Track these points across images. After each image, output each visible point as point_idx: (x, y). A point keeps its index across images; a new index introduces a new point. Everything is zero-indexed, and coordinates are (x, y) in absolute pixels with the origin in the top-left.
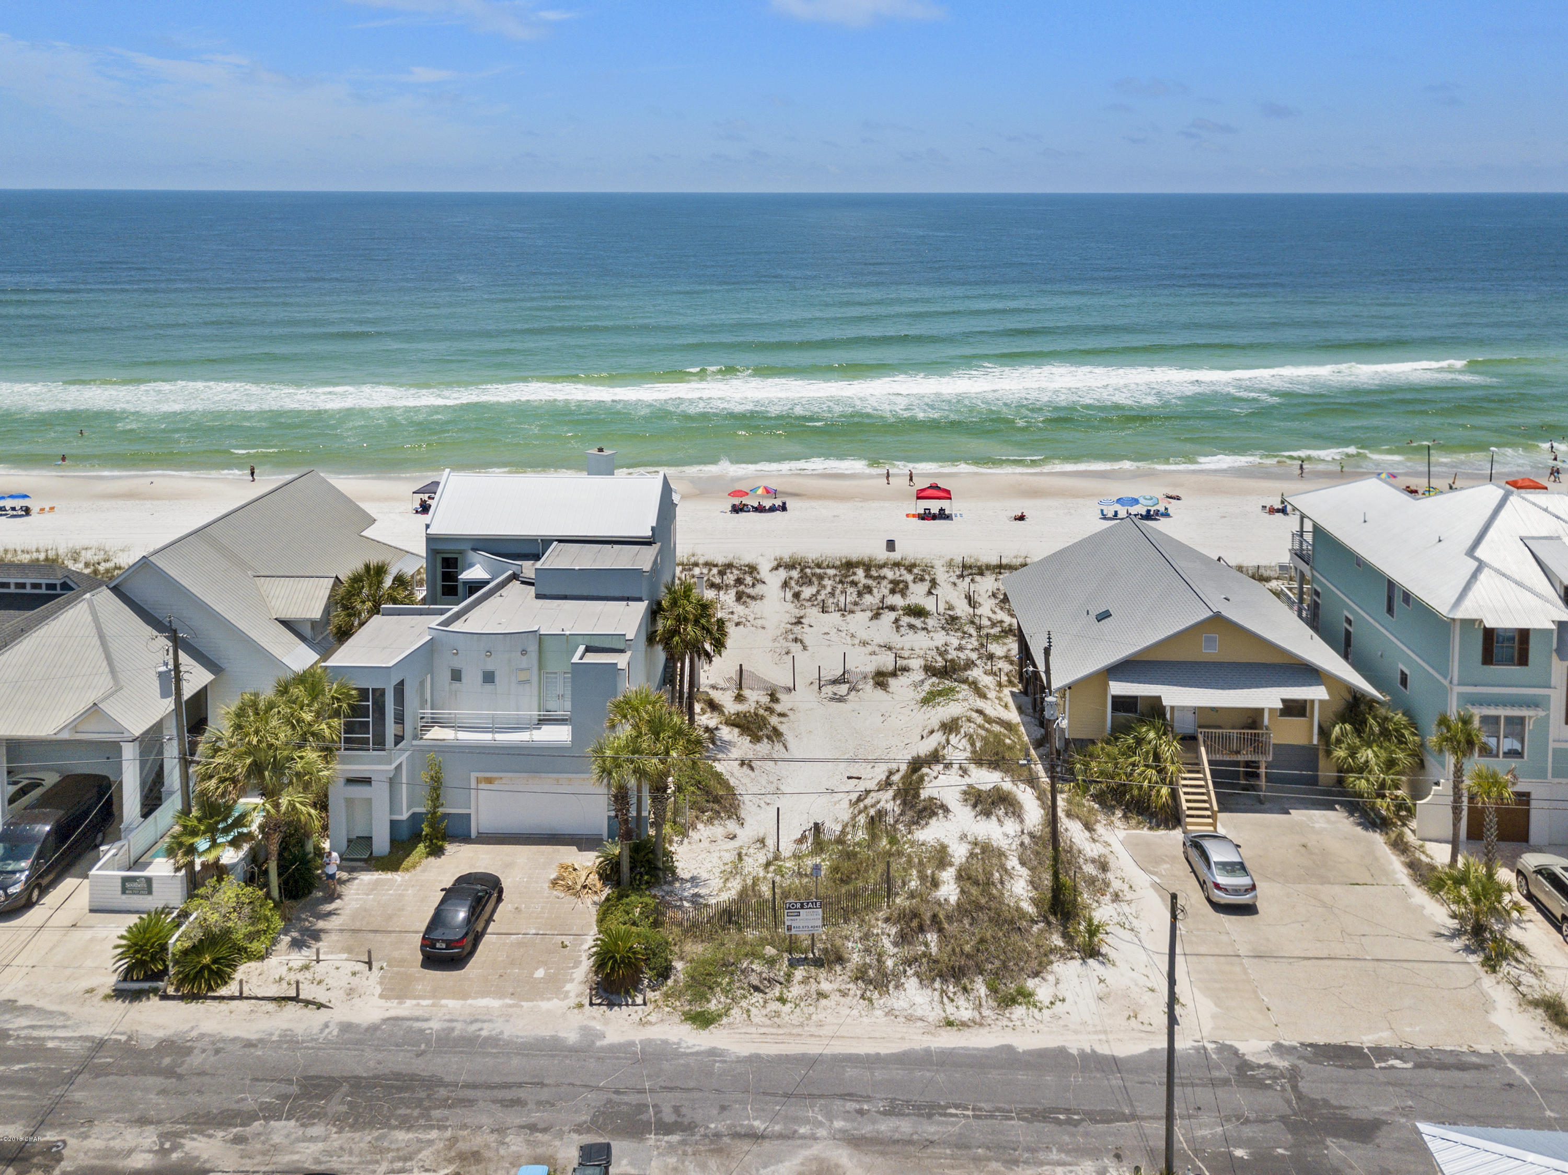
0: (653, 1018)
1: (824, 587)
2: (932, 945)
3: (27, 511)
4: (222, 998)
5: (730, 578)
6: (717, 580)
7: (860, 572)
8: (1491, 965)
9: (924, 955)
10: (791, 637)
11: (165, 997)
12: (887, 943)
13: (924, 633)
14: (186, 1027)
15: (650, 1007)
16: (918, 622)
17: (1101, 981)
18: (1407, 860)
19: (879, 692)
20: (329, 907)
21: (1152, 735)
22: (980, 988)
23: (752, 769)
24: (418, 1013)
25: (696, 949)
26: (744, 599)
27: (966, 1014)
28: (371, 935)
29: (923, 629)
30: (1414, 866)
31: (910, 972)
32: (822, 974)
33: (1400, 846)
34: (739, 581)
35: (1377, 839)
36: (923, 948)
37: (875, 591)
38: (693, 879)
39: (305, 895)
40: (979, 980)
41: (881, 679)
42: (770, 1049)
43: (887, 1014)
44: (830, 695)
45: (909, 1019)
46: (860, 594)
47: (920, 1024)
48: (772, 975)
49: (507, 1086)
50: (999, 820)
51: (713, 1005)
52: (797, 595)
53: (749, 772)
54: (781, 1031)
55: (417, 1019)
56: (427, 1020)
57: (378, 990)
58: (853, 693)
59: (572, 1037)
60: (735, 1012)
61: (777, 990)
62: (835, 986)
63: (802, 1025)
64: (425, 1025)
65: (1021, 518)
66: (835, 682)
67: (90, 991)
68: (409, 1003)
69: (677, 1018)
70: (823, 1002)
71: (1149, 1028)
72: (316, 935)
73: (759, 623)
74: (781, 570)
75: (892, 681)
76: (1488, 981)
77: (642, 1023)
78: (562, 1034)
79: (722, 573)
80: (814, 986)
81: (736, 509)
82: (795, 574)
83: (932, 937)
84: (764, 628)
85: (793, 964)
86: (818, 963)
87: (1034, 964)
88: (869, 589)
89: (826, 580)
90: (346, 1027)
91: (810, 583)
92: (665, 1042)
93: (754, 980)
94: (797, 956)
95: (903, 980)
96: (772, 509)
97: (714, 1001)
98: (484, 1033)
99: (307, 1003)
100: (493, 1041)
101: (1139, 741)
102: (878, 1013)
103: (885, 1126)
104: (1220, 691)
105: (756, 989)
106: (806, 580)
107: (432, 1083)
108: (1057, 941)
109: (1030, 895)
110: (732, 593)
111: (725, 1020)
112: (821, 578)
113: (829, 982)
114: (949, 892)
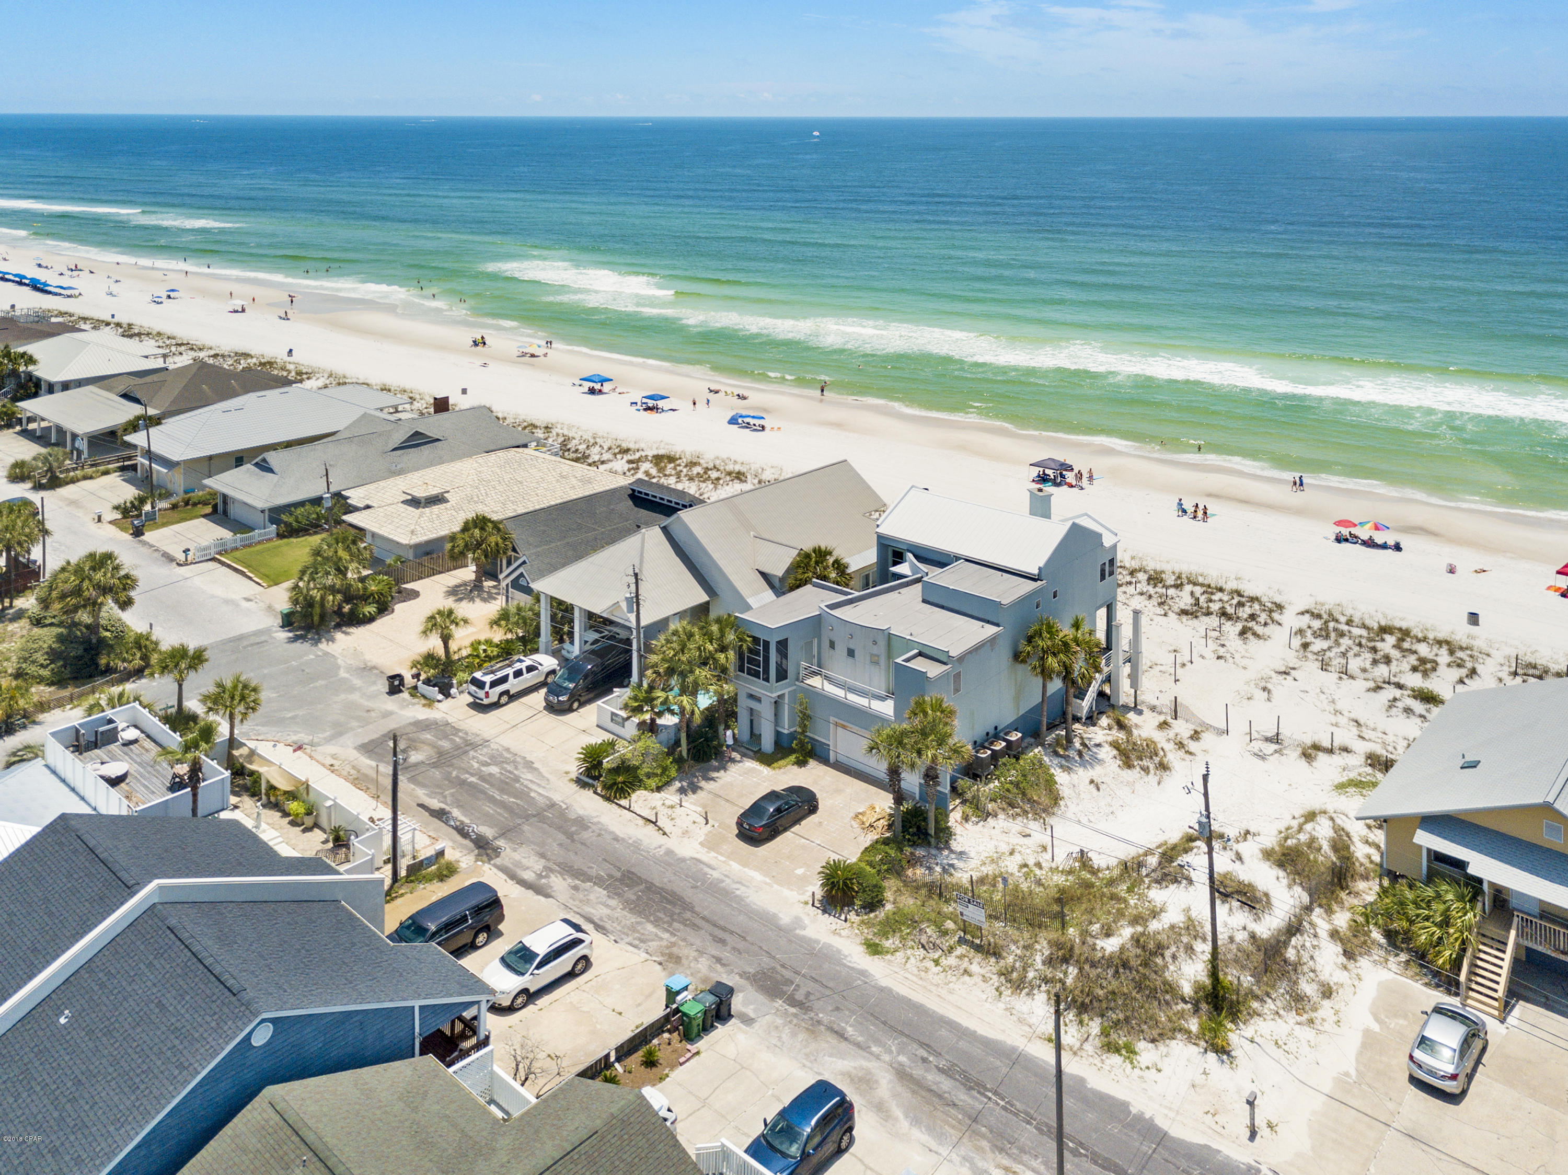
0: (843, 933)
1: (1339, 645)
2: (1071, 977)
4: (620, 806)
5: (1245, 612)
6: (1230, 610)
7: (1391, 640)
9: (1060, 981)
10: (1263, 684)
11: (595, 793)
12: (1038, 959)
13: (1417, 720)
14: (594, 814)
15: (848, 924)
16: (1419, 707)
17: (1205, 1073)
19: (1299, 761)
20: (715, 775)
21: (1450, 896)
22: (1095, 1026)
23: (1098, 789)
24: (713, 863)
25: (909, 902)
26: (1249, 635)
27: (1069, 1039)
28: (723, 802)
29: (1421, 717)
31: (1044, 988)
32: (978, 957)
34: (1253, 617)
36: (1062, 976)
37: (1394, 663)
38: (961, 853)
39: (704, 761)
40: (1098, 1020)
41: (1310, 752)
42: (901, 989)
43: (1006, 1009)
44: (1256, 751)
45: (1021, 1021)
46: (1375, 662)
47: (1027, 1028)
48: (938, 942)
49: (724, 929)
50: (1231, 909)
51: (888, 944)
52: (1305, 646)
53: (1094, 790)
54: (920, 982)
55: (709, 866)
56: (714, 869)
57: (702, 839)
58: (1277, 755)
59: (785, 919)
60: (900, 955)
61: (936, 954)
62: (983, 971)
63: (937, 985)
64: (710, 871)
66: (1268, 740)
67: (567, 773)
68: (713, 854)
69: (859, 940)
70: (966, 978)
71: (1220, 1130)
72: (695, 789)
73: (1244, 662)
74: (1307, 616)
75: (1322, 756)
77: (835, 932)
78: (781, 915)
79: (1240, 604)
80: (965, 964)
81: (1339, 539)
82: (1317, 624)
83: (1073, 971)
84: (1245, 668)
85: (961, 941)
86: (978, 948)
87: (1155, 1033)
88: (1387, 660)
89: (1346, 638)
90: (669, 852)
91: (1327, 637)
92: (839, 951)
93: (924, 939)
94: (968, 937)
95: (1035, 992)
96: (1384, 546)
97: (891, 941)
98: (738, 892)
99: (660, 829)
100: (740, 899)
102: (1001, 1005)
103: (932, 1077)
105: (923, 947)
106: (1323, 633)
107: (687, 906)
108: (1193, 1025)
109: (1199, 978)
110: (1239, 626)
111: (889, 957)
112: (1342, 634)
113: (978, 966)
114: (1113, 944)
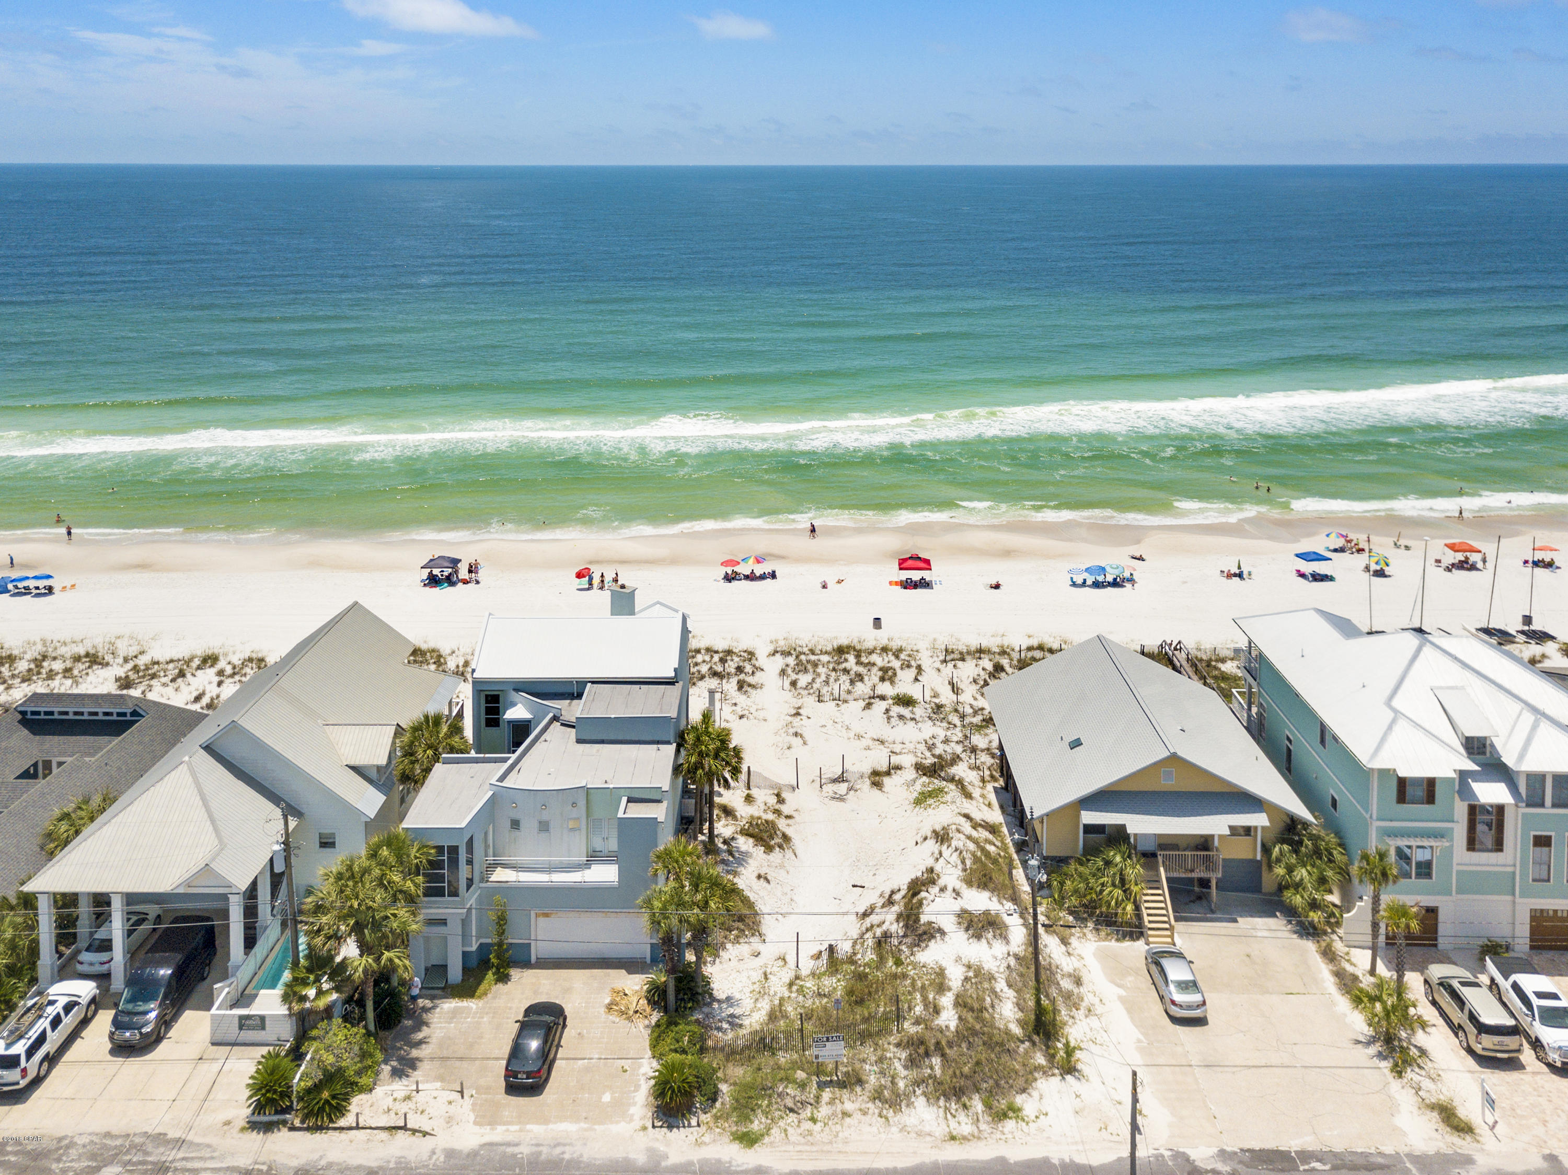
0: (707, 1138)
1: (819, 675)
2: (937, 1068)
3: (50, 590)
4: (342, 1129)
5: (731, 666)
6: (719, 668)
7: (851, 658)
8: (1398, 1072)
9: (930, 1076)
10: (792, 731)
11: (293, 1129)
12: (898, 1065)
13: (913, 723)
14: (315, 1156)
15: (703, 1128)
16: (905, 711)
17: (1077, 1096)
18: (1335, 969)
19: (875, 791)
20: (420, 1035)
21: (1118, 859)
22: (977, 1104)
23: (768, 881)
24: (509, 1138)
25: (738, 1072)
26: (746, 688)
27: (966, 1128)
28: (458, 1063)
29: (912, 719)
30: (1339, 975)
31: (918, 1092)
32: (845, 1094)
33: (1329, 954)
34: (740, 669)
35: (1310, 946)
36: (929, 1071)
37: (866, 678)
38: (728, 999)
39: (396, 1025)
40: (976, 1097)
41: (877, 778)
42: (806, 1166)
43: (901, 1130)
44: (831, 793)
45: (919, 1134)
46: (852, 682)
47: (928, 1139)
48: (803, 1098)
50: (988, 943)
51: (756, 1126)
52: (794, 684)
53: (765, 884)
54: (814, 1149)
55: (508, 1144)
56: (517, 1145)
57: (472, 1117)
58: (852, 792)
59: (641, 1159)
60: (775, 1131)
61: (808, 1112)
62: (857, 1105)
63: (831, 1143)
64: (516, 1150)
65: (997, 586)
66: (835, 781)
67: (227, 1123)
68: (500, 1129)
69: (726, 1138)
70: (848, 1120)
71: (1117, 1138)
72: (412, 1064)
73: (761, 714)
74: (778, 655)
75: (886, 780)
76: (1395, 1085)
77: (698, 1143)
78: (632, 1156)
79: (723, 661)
80: (839, 1107)
81: (728, 578)
82: (791, 661)
83: (936, 1061)
84: (765, 720)
85: (821, 1086)
86: (842, 1085)
87: (1021, 1082)
88: (860, 677)
89: (820, 667)
90: (450, 1154)
91: (806, 671)
92: (719, 1161)
93: (789, 1103)
94: (823, 1078)
95: (913, 1099)
96: (762, 577)
97: (756, 1122)
98: (567, 1156)
99: (414, 1131)
100: (576, 1163)
101: (1108, 863)
102: (894, 1129)
104: (1176, 819)
105: (791, 1110)
106: (801, 668)
108: (1040, 1059)
109: (1017, 1017)
110: (734, 681)
111: (767, 1140)
112: (815, 665)
113: (851, 1102)
114: (949, 1018)
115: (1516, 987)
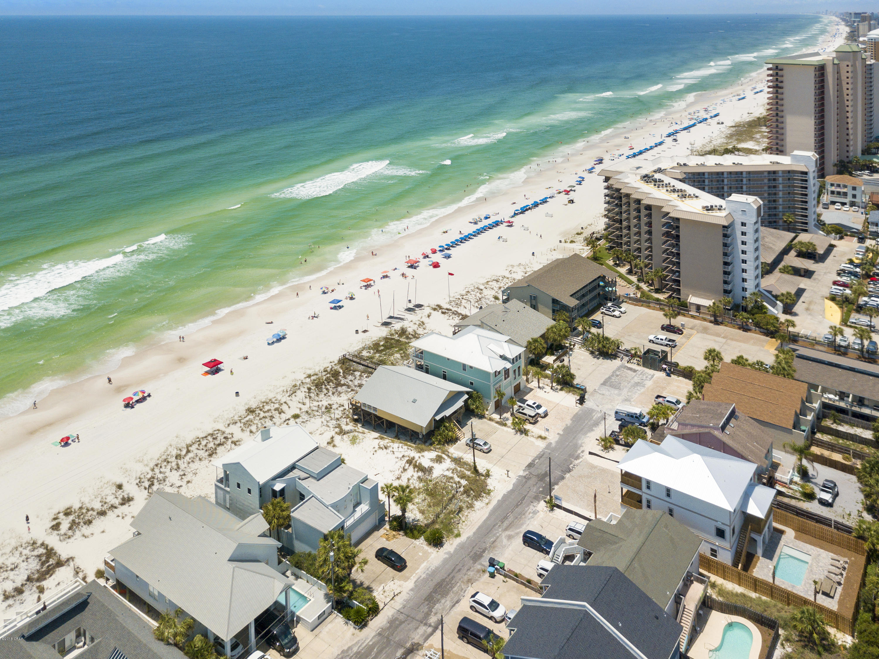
0: (451, 542)
4: (382, 609)
5: (220, 439)
6: (217, 442)
7: (260, 412)
8: (527, 435)
9: (473, 496)
11: (371, 620)
12: (466, 499)
13: (309, 422)
14: (387, 618)
15: (448, 541)
17: (495, 479)
18: (494, 422)
19: (338, 448)
21: (447, 424)
22: (484, 494)
24: (417, 577)
27: (487, 501)
29: (307, 421)
31: (474, 501)
32: (463, 512)
33: (490, 419)
34: (225, 438)
35: (485, 420)
37: (274, 416)
41: (332, 445)
42: (473, 530)
45: (482, 508)
46: (271, 420)
47: (484, 508)
48: (458, 519)
49: (455, 568)
50: (444, 462)
51: (456, 532)
54: (471, 526)
55: (419, 578)
56: (421, 576)
57: (403, 581)
60: (460, 530)
61: (461, 522)
63: (472, 522)
67: (355, 634)
68: (412, 578)
69: (454, 538)
70: (469, 516)
75: (336, 443)
76: (528, 438)
77: (451, 544)
78: (444, 557)
79: (214, 438)
80: (464, 515)
82: (240, 424)
83: (471, 492)
85: (458, 514)
87: (485, 484)
89: (253, 421)
90: (412, 590)
91: (250, 425)
92: (459, 543)
93: (456, 522)
94: (456, 513)
95: (474, 503)
98: (434, 569)
99: (398, 594)
100: (437, 568)
101: (446, 426)
102: (478, 511)
105: (458, 523)
106: (247, 425)
107: (443, 580)
108: (482, 478)
109: (470, 473)
111: (461, 532)
113: (466, 512)
114: (464, 482)
115: (528, 405)
